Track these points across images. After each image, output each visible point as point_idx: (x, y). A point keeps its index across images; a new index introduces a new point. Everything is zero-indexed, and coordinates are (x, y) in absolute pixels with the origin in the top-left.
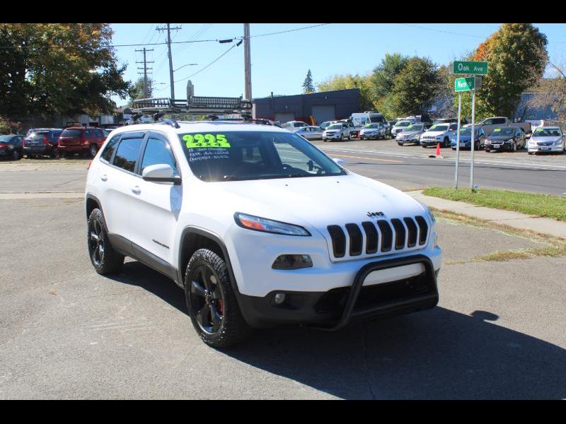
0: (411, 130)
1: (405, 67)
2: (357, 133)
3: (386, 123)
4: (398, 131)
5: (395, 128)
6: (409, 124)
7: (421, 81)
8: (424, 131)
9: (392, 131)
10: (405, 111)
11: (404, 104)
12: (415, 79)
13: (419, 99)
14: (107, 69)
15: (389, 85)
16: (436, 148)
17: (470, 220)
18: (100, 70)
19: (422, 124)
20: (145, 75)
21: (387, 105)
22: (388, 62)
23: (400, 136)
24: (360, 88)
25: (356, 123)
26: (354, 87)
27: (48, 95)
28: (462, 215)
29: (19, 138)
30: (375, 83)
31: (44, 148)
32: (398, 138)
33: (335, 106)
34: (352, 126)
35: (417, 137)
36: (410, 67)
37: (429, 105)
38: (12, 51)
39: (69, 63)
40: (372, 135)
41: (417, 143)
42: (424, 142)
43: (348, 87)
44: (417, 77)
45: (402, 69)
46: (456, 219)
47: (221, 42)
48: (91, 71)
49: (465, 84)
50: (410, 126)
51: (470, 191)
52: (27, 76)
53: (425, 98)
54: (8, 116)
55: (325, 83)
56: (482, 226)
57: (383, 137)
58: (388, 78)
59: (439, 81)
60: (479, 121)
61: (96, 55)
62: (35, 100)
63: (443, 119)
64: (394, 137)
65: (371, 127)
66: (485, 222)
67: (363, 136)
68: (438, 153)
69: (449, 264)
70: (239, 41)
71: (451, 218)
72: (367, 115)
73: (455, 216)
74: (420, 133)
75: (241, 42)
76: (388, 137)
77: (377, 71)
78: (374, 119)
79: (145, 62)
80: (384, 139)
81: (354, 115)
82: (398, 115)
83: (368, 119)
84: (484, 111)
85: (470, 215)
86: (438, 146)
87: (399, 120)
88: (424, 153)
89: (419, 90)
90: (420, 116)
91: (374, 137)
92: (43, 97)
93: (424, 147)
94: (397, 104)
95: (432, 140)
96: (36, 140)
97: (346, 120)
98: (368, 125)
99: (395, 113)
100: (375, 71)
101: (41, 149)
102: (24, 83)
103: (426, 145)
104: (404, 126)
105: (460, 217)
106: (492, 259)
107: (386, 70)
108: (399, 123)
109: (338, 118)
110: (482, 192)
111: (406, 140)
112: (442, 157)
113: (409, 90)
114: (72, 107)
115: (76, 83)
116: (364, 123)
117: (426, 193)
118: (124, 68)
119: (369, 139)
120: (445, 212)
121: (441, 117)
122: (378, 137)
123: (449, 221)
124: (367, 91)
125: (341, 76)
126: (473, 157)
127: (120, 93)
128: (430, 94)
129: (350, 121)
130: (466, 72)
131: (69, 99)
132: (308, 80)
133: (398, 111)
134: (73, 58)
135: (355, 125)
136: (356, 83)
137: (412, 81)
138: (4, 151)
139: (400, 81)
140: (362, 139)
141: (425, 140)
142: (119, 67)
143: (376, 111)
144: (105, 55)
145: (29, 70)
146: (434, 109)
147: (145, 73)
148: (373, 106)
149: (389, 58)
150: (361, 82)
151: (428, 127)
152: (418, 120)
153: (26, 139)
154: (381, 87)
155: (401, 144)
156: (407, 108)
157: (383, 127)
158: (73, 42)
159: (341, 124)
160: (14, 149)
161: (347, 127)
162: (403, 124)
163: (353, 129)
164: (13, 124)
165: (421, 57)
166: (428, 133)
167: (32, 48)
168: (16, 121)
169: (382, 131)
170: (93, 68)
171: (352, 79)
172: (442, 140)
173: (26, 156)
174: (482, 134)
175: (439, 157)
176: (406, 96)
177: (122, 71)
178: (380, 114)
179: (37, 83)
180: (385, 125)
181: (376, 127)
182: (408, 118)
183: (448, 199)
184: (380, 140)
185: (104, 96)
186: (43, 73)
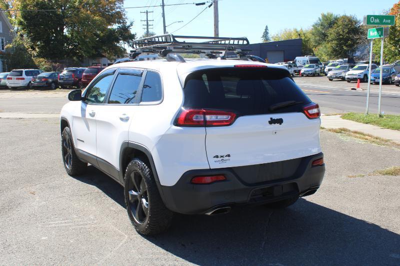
0: (339, 69)
1: (336, 23)
2: (299, 71)
3: (321, 64)
4: (329, 70)
5: (327, 68)
6: (338, 64)
7: (348, 33)
8: (349, 70)
9: (325, 70)
10: (335, 56)
11: (335, 50)
12: (343, 32)
13: (346, 46)
14: (120, 25)
15: (324, 36)
16: (357, 82)
17: (375, 140)
18: (115, 26)
19: (347, 65)
20: (148, 30)
21: (321, 51)
22: (323, 19)
23: (330, 74)
24: (303, 38)
25: (298, 64)
26: (298, 38)
27: (79, 44)
28: (369, 136)
29: (56, 74)
30: (313, 35)
31: (72, 81)
32: (329, 75)
33: (284, 51)
34: (295, 66)
35: (343, 75)
36: (340, 23)
37: (354, 51)
38: (54, 13)
39: (94, 22)
40: (310, 73)
41: (343, 79)
42: (348, 78)
43: (294, 38)
44: (345, 30)
45: (334, 24)
46: (363, 138)
47: (197, 4)
48: (109, 27)
49: (376, 33)
50: (339, 66)
51: (378, 116)
52: (65, 30)
53: (351, 46)
54: (51, 59)
55: (277, 35)
56: (384, 145)
57: (319, 74)
58: (323, 32)
59: (362, 33)
60: (392, 62)
61: (112, 15)
62: (70, 47)
63: (365, 61)
64: (326, 75)
65: (310, 67)
66: (386, 141)
67: (304, 73)
68: (358, 87)
69: (351, 177)
70: (210, 4)
71: (360, 138)
72: (307, 58)
73: (362, 136)
74: (345, 72)
75: (211, 5)
76: (322, 74)
77: (315, 26)
78: (312, 61)
79: (147, 21)
80: (319, 75)
81: (297, 58)
82: (330, 58)
83: (307, 61)
84: (396, 55)
85: (376, 135)
86: (359, 81)
87: (331, 62)
88: (348, 86)
89: (347, 40)
90: (347, 59)
91: (311, 74)
92: (75, 46)
93: (349, 82)
94: (330, 50)
95: (355, 77)
96: (67, 76)
97: (291, 62)
98: (307, 65)
99: (328, 57)
100: (313, 26)
101: (70, 82)
102: (63, 35)
103: (349, 80)
104: (334, 67)
105: (367, 137)
106: (387, 173)
107: (322, 25)
108: (330, 64)
109: (286, 61)
110: (388, 117)
111: (335, 76)
112: (361, 90)
113: (339, 39)
114: (94, 53)
115: (98, 36)
116: (304, 64)
117: (344, 117)
118: (131, 24)
119: (307, 76)
120: (356, 132)
121: (363, 60)
122: (314, 75)
123: (358, 140)
124: (308, 40)
125: (290, 29)
126: (381, 90)
127: (128, 43)
128: (355, 42)
129: (294, 63)
130: (377, 23)
131: (93, 47)
132: (266, 33)
133: (330, 55)
134: (97, 18)
135: (298, 65)
136: (299, 35)
137: (341, 33)
138: (45, 83)
139: (332, 33)
140: (302, 76)
141: (349, 77)
142: (128, 24)
143: (314, 55)
144: (118, 15)
145: (66, 27)
146: (358, 53)
147: (148, 28)
148: (313, 52)
149: (324, 16)
150: (304, 34)
151: (352, 67)
152: (345, 62)
153: (61, 75)
154: (318, 38)
155: (331, 80)
156: (337, 53)
157: (319, 67)
158: (96, 6)
159: (287, 65)
160: (53, 82)
161: (291, 67)
162: (334, 65)
163: (296, 69)
164: (54, 64)
165: (348, 15)
166: (351, 72)
167: (68, 11)
168: (56, 62)
169: (317, 70)
170: (111, 25)
171: (297, 32)
172: (362, 77)
173: (60, 87)
174: (393, 72)
175: (359, 90)
176: (337, 44)
177: (129, 26)
178: (317, 57)
179: (72, 36)
180: (320, 66)
181: (313, 67)
182: (338, 60)
183: (360, 122)
184: (316, 76)
185: (118, 45)
186: (76, 29)
